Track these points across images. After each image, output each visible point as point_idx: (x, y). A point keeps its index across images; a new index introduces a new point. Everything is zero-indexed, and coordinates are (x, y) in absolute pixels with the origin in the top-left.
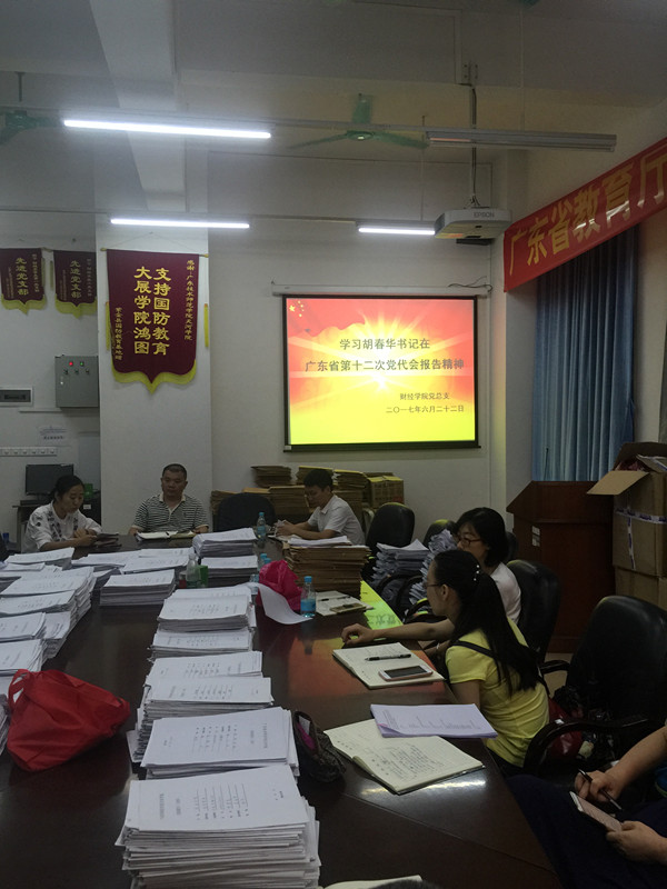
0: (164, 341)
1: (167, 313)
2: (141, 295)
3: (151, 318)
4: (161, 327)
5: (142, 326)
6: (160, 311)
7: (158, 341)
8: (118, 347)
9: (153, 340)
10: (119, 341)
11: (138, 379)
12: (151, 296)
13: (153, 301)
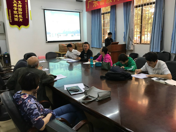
0: (21, 18)
1: (21, 12)
2: (15, 7)
3: (18, 13)
4: (20, 15)
5: (16, 14)
6: (20, 11)
7: (20, 18)
8: (11, 19)
9: (19, 18)
10: (10, 18)
11: (16, 27)
12: (17, 7)
13: (18, 9)
